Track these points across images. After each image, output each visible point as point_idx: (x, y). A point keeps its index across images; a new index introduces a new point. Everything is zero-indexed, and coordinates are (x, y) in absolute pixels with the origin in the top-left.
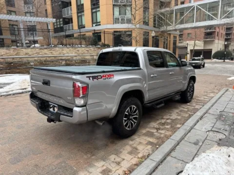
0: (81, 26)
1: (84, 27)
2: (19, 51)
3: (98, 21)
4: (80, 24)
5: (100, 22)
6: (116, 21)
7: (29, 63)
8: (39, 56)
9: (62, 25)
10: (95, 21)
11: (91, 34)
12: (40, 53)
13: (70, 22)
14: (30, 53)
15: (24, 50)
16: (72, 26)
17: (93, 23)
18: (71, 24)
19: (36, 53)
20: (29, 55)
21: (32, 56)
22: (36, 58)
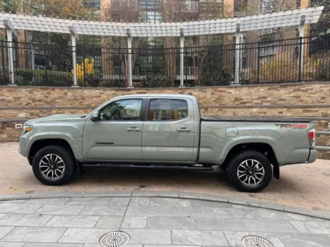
2: (223, 94)
8: (264, 104)
12: (269, 99)
14: (245, 99)
15: (233, 91)
19: (259, 98)
20: (241, 103)
21: (247, 104)
22: (254, 110)
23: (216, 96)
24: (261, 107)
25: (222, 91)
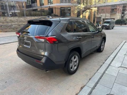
0: (42, 4)
1: (44, 5)
3: (51, 1)
4: (41, 3)
5: (52, 2)
6: (62, 1)
7: (12, 25)
8: (18, 21)
9: (31, 4)
10: (49, 1)
11: (47, 9)
12: (19, 20)
13: (36, 2)
15: (9, 18)
16: (37, 4)
17: (48, 3)
18: (36, 3)
19: (16, 20)
20: (12, 21)
21: (14, 22)
22: (16, 23)
23: (4, 19)
24: (18, 22)
25: (6, 18)
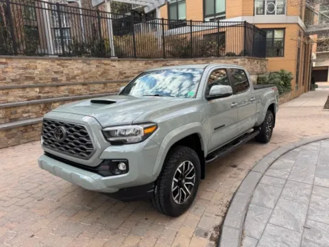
3: (218, 11)
5: (223, 13)
17: (205, 16)
23: (102, 70)
25: (106, 64)
